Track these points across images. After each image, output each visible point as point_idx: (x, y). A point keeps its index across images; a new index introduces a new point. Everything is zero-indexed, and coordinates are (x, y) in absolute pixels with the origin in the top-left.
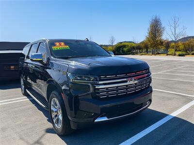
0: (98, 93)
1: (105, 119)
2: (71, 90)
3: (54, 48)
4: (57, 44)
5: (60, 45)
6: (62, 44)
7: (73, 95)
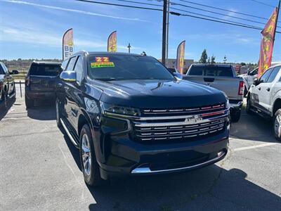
0: (140, 133)
1: (148, 171)
2: (102, 126)
3: (94, 65)
4: (99, 59)
5: (103, 60)
6: (106, 59)
7: (104, 133)
